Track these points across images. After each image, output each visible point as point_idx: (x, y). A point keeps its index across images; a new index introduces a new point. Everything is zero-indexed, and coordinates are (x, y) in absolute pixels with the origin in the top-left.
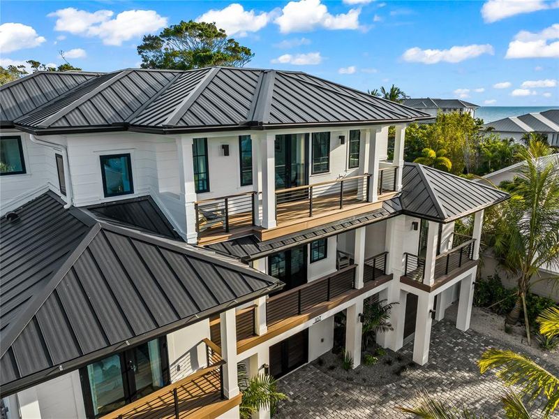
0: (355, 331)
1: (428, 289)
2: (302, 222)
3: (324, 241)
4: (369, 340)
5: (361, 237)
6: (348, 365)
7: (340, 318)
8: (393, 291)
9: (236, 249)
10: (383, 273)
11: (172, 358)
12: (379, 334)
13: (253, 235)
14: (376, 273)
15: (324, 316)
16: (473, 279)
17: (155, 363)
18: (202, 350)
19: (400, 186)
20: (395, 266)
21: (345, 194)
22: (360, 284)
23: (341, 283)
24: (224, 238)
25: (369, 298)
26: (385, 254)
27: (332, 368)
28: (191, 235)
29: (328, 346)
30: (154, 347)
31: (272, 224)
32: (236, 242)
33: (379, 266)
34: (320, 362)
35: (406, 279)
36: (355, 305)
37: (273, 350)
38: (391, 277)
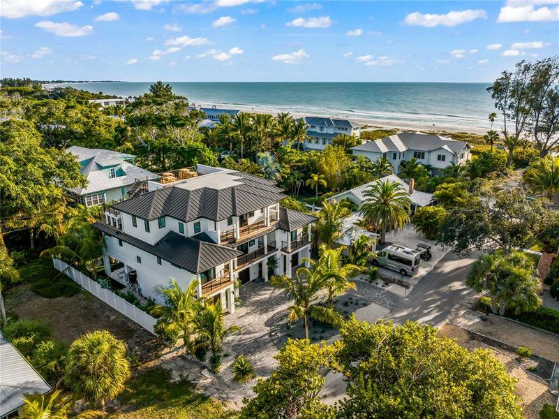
0: (265, 269)
1: (288, 253)
2: (247, 236)
3: (254, 241)
4: (271, 272)
5: (265, 238)
6: (263, 280)
7: (260, 265)
8: (279, 254)
9: (230, 245)
10: (275, 248)
11: (216, 273)
12: (275, 269)
13: (233, 241)
14: (272, 248)
15: (254, 263)
16: (309, 248)
17: (212, 275)
18: (223, 271)
19: (279, 219)
20: (279, 246)
21: (260, 224)
22: (266, 253)
23: (260, 253)
24: (227, 242)
25: (270, 257)
26: (275, 242)
27: (258, 282)
28: (219, 242)
29: (257, 275)
30: (212, 271)
31: (239, 237)
32: (230, 243)
33: (273, 245)
34: (254, 281)
35: (282, 250)
36: (265, 260)
37: (240, 273)
38: (278, 250)
